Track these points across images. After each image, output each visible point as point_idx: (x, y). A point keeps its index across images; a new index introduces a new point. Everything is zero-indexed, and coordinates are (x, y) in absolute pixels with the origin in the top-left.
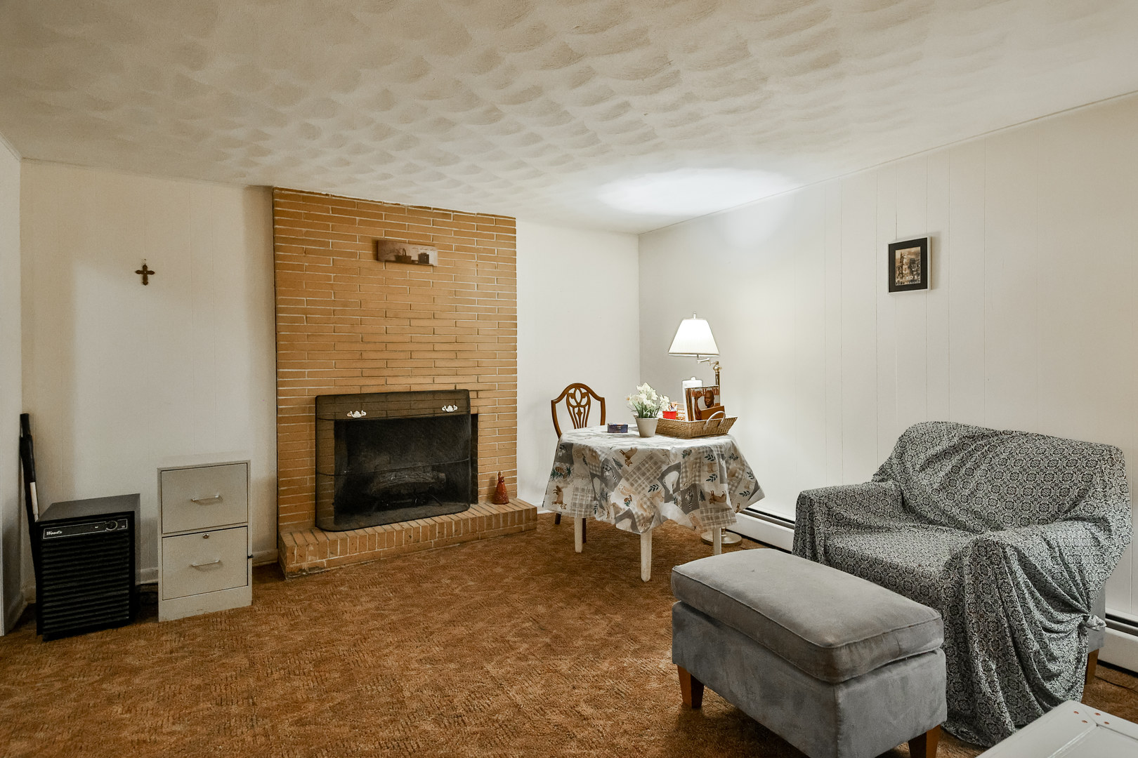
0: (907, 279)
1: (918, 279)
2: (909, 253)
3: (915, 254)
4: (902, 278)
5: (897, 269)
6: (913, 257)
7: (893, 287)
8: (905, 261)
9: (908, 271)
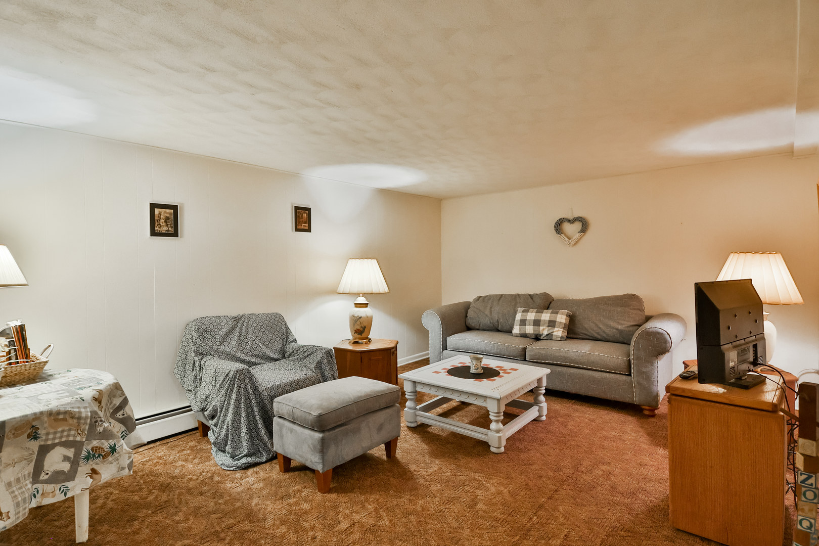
0: (164, 229)
1: (172, 230)
2: (165, 212)
3: (170, 214)
4: (160, 228)
5: (156, 222)
6: (168, 215)
7: (153, 233)
8: (162, 217)
9: (164, 224)
